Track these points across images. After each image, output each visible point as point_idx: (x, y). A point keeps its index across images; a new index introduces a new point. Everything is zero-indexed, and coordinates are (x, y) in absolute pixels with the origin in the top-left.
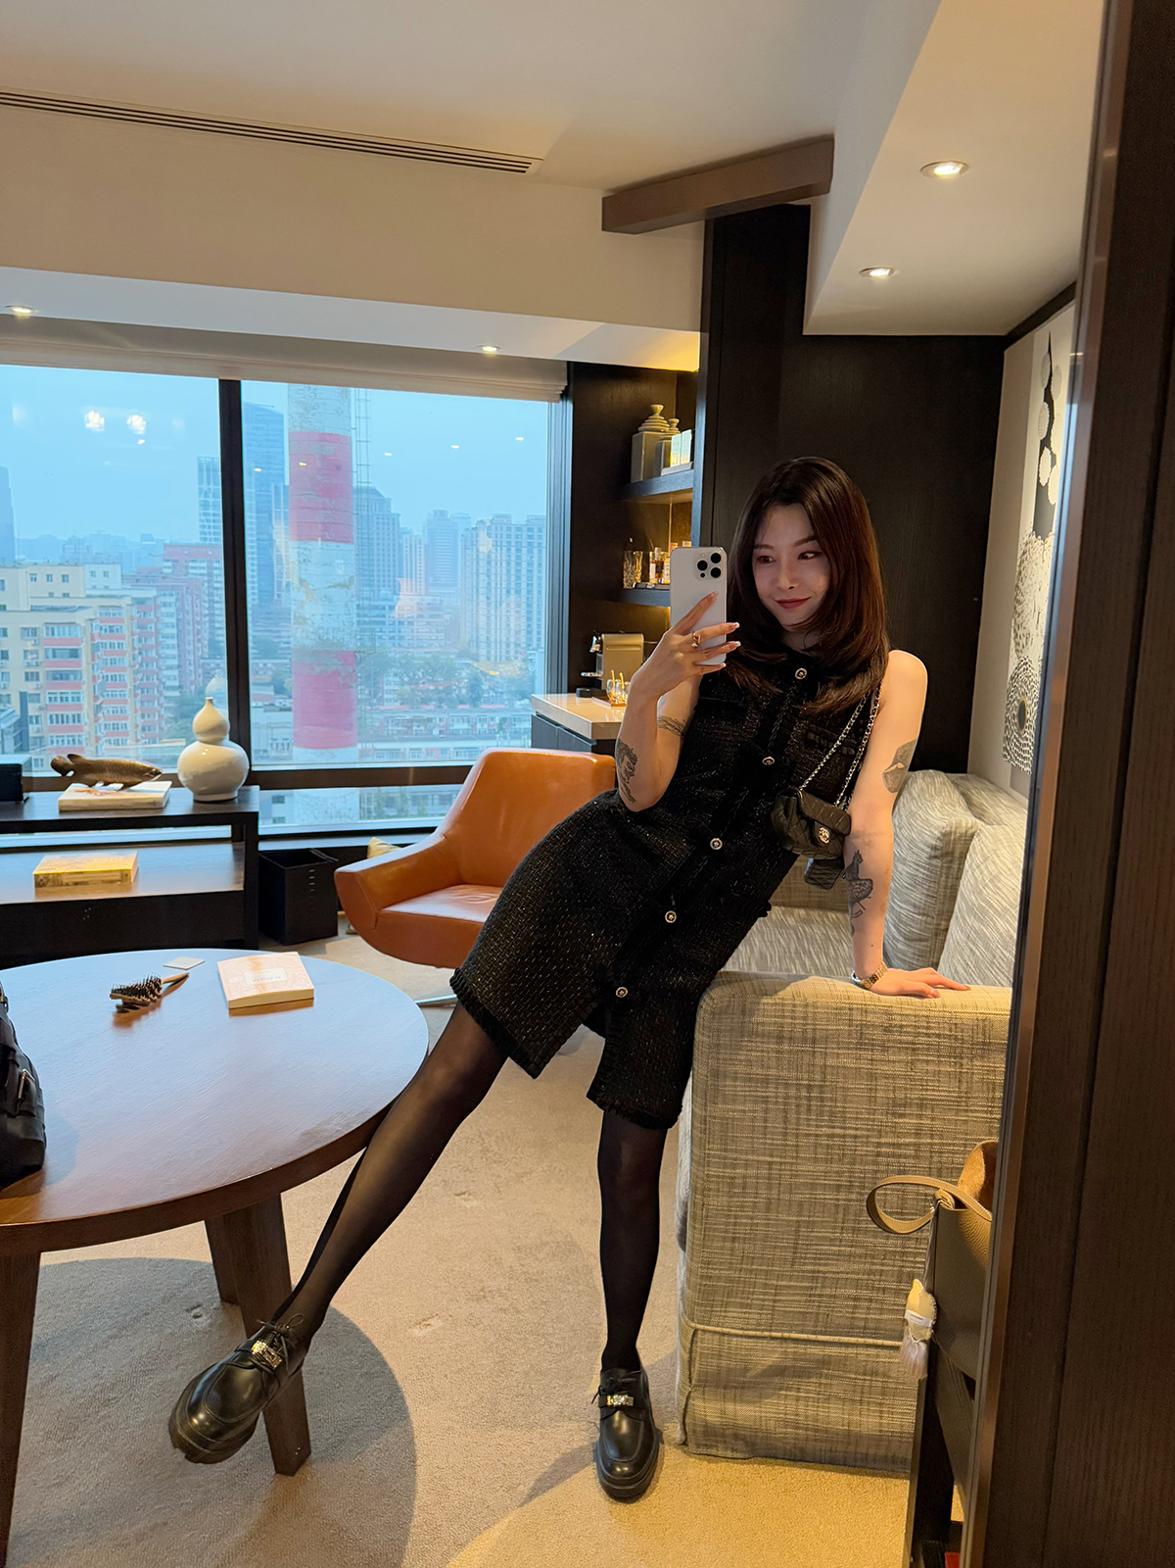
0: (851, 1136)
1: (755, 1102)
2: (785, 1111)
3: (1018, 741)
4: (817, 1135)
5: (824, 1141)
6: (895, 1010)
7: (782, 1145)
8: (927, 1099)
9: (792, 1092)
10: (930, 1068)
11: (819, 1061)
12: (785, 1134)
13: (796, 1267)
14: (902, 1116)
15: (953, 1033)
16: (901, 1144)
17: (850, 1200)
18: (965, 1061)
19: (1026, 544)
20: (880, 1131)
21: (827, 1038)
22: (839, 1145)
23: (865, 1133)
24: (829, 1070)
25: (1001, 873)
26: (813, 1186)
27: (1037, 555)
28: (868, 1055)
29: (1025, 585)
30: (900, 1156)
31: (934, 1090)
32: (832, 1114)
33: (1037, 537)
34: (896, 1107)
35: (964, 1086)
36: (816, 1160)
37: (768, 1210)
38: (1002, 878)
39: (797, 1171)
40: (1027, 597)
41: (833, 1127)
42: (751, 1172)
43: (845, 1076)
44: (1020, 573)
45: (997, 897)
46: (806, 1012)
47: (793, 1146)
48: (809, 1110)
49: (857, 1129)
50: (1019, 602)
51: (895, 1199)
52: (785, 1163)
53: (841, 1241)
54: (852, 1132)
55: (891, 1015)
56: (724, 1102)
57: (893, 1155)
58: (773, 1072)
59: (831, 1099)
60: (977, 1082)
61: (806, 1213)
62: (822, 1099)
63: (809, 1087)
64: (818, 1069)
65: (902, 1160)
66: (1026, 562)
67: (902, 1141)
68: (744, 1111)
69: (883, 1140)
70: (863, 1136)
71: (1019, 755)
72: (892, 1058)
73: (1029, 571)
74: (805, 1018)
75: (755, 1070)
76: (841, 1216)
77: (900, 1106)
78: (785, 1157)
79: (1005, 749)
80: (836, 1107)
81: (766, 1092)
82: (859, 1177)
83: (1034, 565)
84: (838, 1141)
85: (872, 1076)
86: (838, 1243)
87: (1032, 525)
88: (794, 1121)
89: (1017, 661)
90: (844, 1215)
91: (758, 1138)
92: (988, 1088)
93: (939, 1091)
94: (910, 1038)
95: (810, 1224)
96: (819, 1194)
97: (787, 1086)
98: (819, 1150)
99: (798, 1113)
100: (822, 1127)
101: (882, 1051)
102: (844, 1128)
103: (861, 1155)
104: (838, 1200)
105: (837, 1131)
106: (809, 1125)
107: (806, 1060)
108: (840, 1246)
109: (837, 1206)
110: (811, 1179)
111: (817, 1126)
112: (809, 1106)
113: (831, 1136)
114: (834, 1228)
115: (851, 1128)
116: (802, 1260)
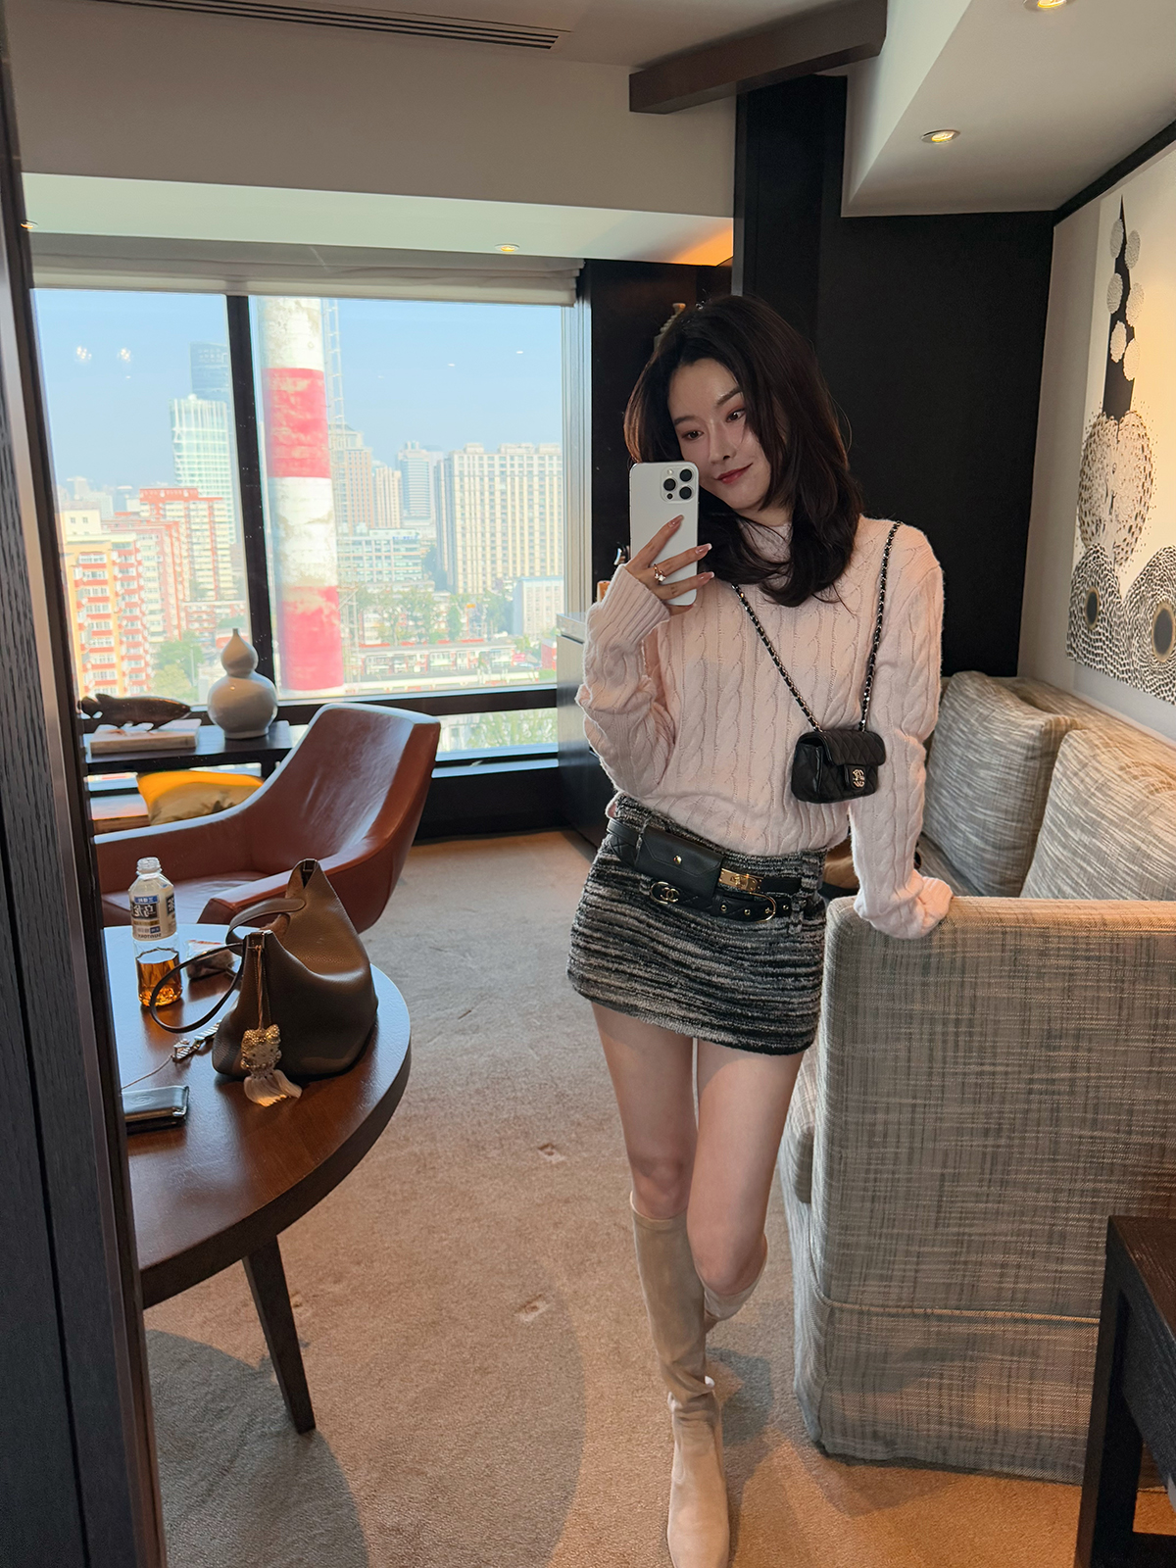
0: (1001, 1073)
2: (931, 1050)
3: (1087, 637)
4: (965, 1074)
5: (972, 1080)
6: (1053, 932)
7: (927, 1086)
8: (1084, 1029)
9: (939, 1029)
10: (1089, 994)
11: (968, 992)
13: (940, 1230)
14: (1055, 1049)
15: (1115, 954)
16: (1054, 1080)
17: (999, 1146)
18: (1126, 985)
19: (1094, 426)
21: (978, 966)
22: (988, 1083)
23: (1016, 1069)
24: (979, 1001)
25: (1109, 780)
26: (959, 1131)
27: (1110, 436)
29: (1094, 469)
30: (1053, 1093)
31: (1092, 1019)
32: (982, 1049)
33: (1108, 417)
34: (1050, 1039)
35: (1125, 1013)
37: (910, 1161)
38: (1112, 786)
39: (942, 1113)
40: (1096, 482)
41: (982, 1064)
42: (893, 1117)
43: (996, 1008)
44: (1086, 457)
45: (1109, 806)
46: (955, 939)
47: (938, 1086)
48: (957, 1045)
49: (1007, 1065)
50: (1085, 488)
51: (1048, 1143)
52: (930, 1106)
53: (988, 1195)
54: (1002, 1068)
55: (1048, 937)
56: (863, 1042)
57: (1047, 1092)
59: (981, 1034)
60: (1138, 1008)
61: (950, 1163)
62: (971, 1034)
63: (957, 1022)
64: (967, 1001)
65: (1055, 1097)
66: (1094, 446)
67: (1056, 1076)
68: (885, 1051)
69: (1036, 1076)
70: (1014, 1073)
71: (1089, 652)
72: (1047, 985)
73: (1099, 456)
74: (954, 946)
75: (897, 1006)
76: (988, 1165)
77: (1055, 1037)
78: (930, 1099)
79: (1070, 646)
80: (985, 1041)
81: (910, 1028)
82: (1009, 1118)
83: (1104, 447)
84: (987, 1080)
85: (1025, 1007)
86: (985, 1198)
87: (1102, 406)
88: (940, 1059)
89: (1084, 551)
90: (992, 1164)
91: (901, 1079)
92: (1151, 1014)
93: (1097, 1019)
94: (1068, 962)
96: (966, 1141)
97: (933, 1021)
98: (967, 1089)
99: (944, 1050)
100: (969, 1064)
101: (1037, 978)
102: (994, 1064)
103: (1012, 1093)
104: (985, 1146)
105: (987, 1068)
106: (956, 1063)
107: (954, 992)
108: (987, 1202)
109: (984, 1154)
110: (957, 1123)
111: (965, 1064)
112: (956, 1043)
113: (981, 1074)
114: (981, 1181)
115: (1001, 1064)
116: (946, 1221)
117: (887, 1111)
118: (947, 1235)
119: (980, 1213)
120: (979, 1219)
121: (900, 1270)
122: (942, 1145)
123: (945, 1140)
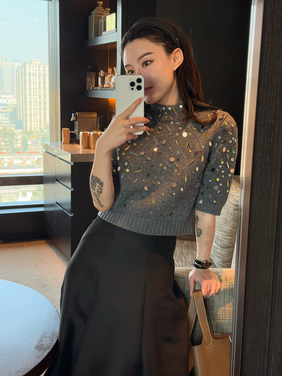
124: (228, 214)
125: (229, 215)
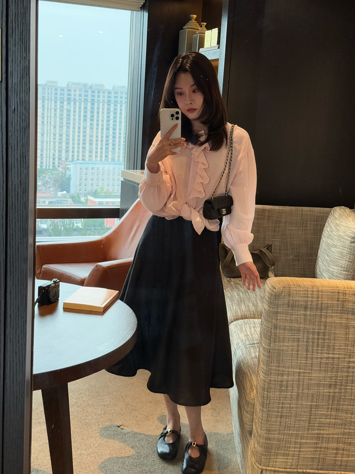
0: (336, 358)
1: (293, 341)
2: (307, 346)
4: (321, 358)
5: (324, 361)
7: (305, 363)
9: (311, 336)
11: (323, 319)
12: (307, 358)
17: (335, 393)
20: (350, 355)
21: (327, 307)
22: (331, 363)
23: (343, 356)
24: (328, 324)
26: (319, 385)
28: (345, 316)
32: (329, 346)
36: (320, 371)
37: (297, 399)
39: (311, 377)
41: (329, 354)
42: (290, 378)
43: (335, 327)
46: (318, 295)
47: (310, 363)
48: (318, 345)
49: (339, 354)
52: (306, 372)
54: (337, 356)
56: (279, 342)
58: (302, 326)
59: (328, 339)
61: (315, 400)
62: (324, 339)
63: (319, 333)
64: (322, 324)
68: (288, 346)
69: (351, 360)
74: (318, 298)
75: (294, 325)
76: (331, 401)
78: (306, 370)
80: (330, 343)
81: (299, 336)
82: (340, 380)
84: (331, 361)
85: (347, 327)
86: (329, 417)
88: (311, 350)
90: (333, 401)
91: (294, 360)
95: (317, 407)
96: (322, 390)
97: (308, 333)
98: (322, 366)
99: (313, 347)
100: (323, 353)
101: (352, 314)
102: (334, 354)
103: (341, 368)
104: (330, 392)
105: (331, 356)
106: (318, 353)
107: (317, 319)
108: (330, 419)
109: (329, 396)
110: (318, 381)
111: (321, 353)
112: (318, 343)
113: (328, 358)
114: (328, 409)
115: (337, 354)
116: (313, 428)
117: (288, 375)
118: (313, 434)
119: (327, 424)
120: (326, 427)
121: (292, 451)
122: (311, 392)
123: (312, 389)
124: (344, 247)
125: (345, 249)
